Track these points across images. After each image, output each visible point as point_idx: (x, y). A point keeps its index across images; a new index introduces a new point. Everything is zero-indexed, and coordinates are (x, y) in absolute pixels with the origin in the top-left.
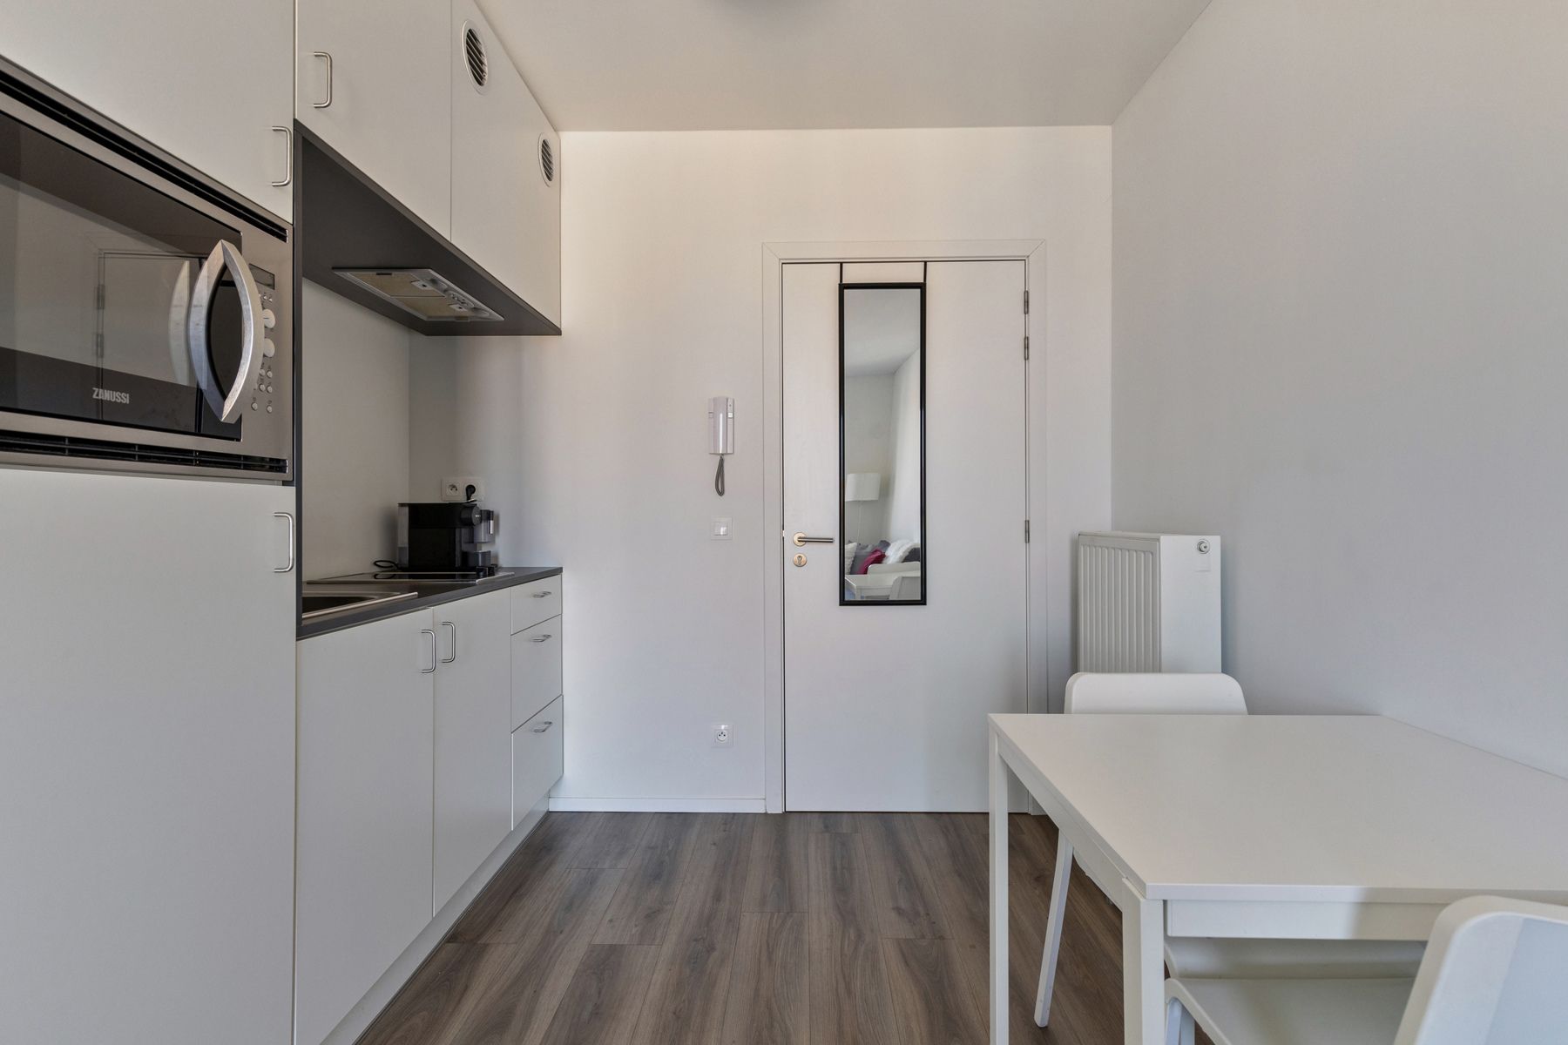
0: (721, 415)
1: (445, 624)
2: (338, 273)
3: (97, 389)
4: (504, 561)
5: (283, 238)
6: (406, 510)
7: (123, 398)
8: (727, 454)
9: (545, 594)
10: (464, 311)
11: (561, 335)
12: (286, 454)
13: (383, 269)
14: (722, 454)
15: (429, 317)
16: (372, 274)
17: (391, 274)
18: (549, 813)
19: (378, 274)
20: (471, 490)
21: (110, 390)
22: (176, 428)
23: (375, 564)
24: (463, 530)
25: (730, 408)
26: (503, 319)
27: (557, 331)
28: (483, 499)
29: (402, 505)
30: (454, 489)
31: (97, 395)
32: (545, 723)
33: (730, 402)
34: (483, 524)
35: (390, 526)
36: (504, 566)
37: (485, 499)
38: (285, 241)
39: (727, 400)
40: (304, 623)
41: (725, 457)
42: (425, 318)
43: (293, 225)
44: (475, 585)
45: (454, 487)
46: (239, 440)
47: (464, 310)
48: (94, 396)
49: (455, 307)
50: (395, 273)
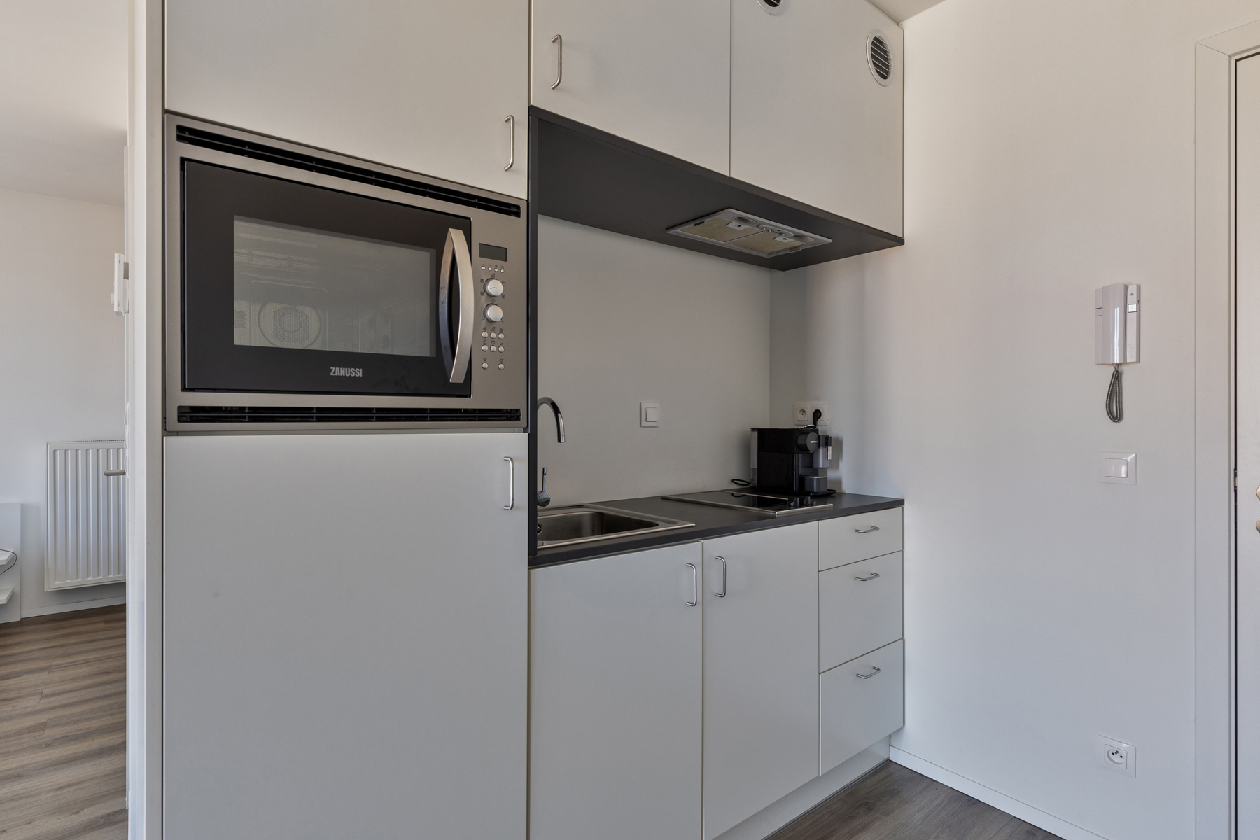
0: (1117, 311)
1: (719, 558)
2: (670, 232)
3: (334, 369)
4: (848, 488)
5: (518, 214)
6: (756, 433)
7: (358, 373)
8: (1125, 363)
9: (874, 529)
10: (792, 242)
11: (904, 244)
12: (521, 404)
13: (698, 219)
14: (1117, 365)
15: (769, 254)
16: (691, 226)
17: (703, 222)
18: (888, 762)
19: (696, 225)
20: (817, 415)
21: (345, 367)
22: (406, 392)
23: (733, 481)
24: (800, 455)
25: (1132, 299)
26: (831, 241)
27: (899, 241)
28: (828, 424)
29: (753, 430)
30: (804, 414)
31: (334, 373)
32: (874, 668)
33: (1132, 290)
34: (821, 450)
35: (746, 447)
36: (847, 492)
37: (831, 424)
38: (520, 217)
39: (1126, 287)
40: (539, 554)
41: (1124, 369)
42: (765, 256)
43: (527, 201)
44: (774, 517)
45: (804, 412)
46: (470, 396)
47: (789, 240)
48: (332, 374)
49: (780, 239)
50: (707, 220)
